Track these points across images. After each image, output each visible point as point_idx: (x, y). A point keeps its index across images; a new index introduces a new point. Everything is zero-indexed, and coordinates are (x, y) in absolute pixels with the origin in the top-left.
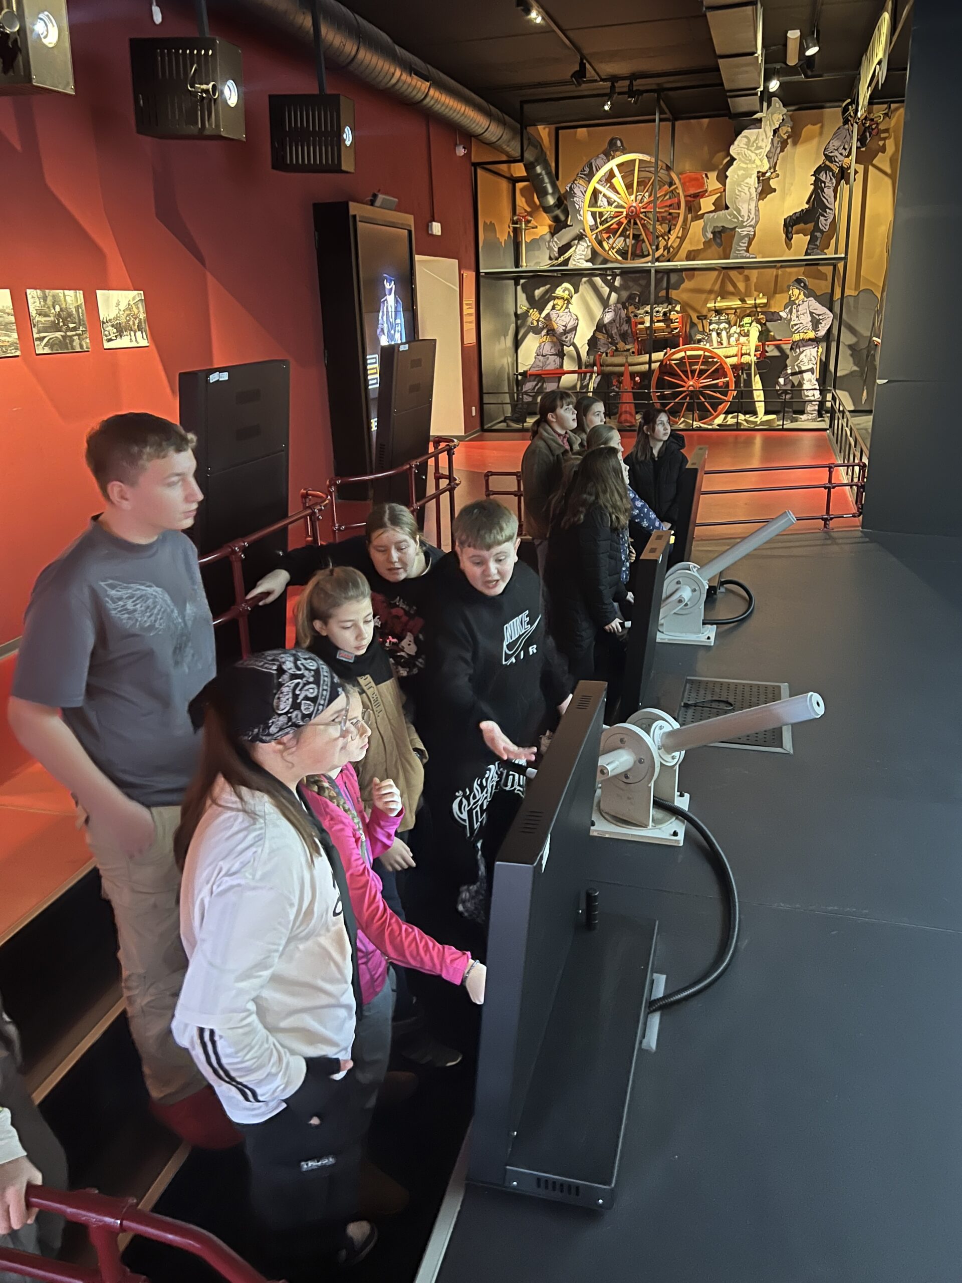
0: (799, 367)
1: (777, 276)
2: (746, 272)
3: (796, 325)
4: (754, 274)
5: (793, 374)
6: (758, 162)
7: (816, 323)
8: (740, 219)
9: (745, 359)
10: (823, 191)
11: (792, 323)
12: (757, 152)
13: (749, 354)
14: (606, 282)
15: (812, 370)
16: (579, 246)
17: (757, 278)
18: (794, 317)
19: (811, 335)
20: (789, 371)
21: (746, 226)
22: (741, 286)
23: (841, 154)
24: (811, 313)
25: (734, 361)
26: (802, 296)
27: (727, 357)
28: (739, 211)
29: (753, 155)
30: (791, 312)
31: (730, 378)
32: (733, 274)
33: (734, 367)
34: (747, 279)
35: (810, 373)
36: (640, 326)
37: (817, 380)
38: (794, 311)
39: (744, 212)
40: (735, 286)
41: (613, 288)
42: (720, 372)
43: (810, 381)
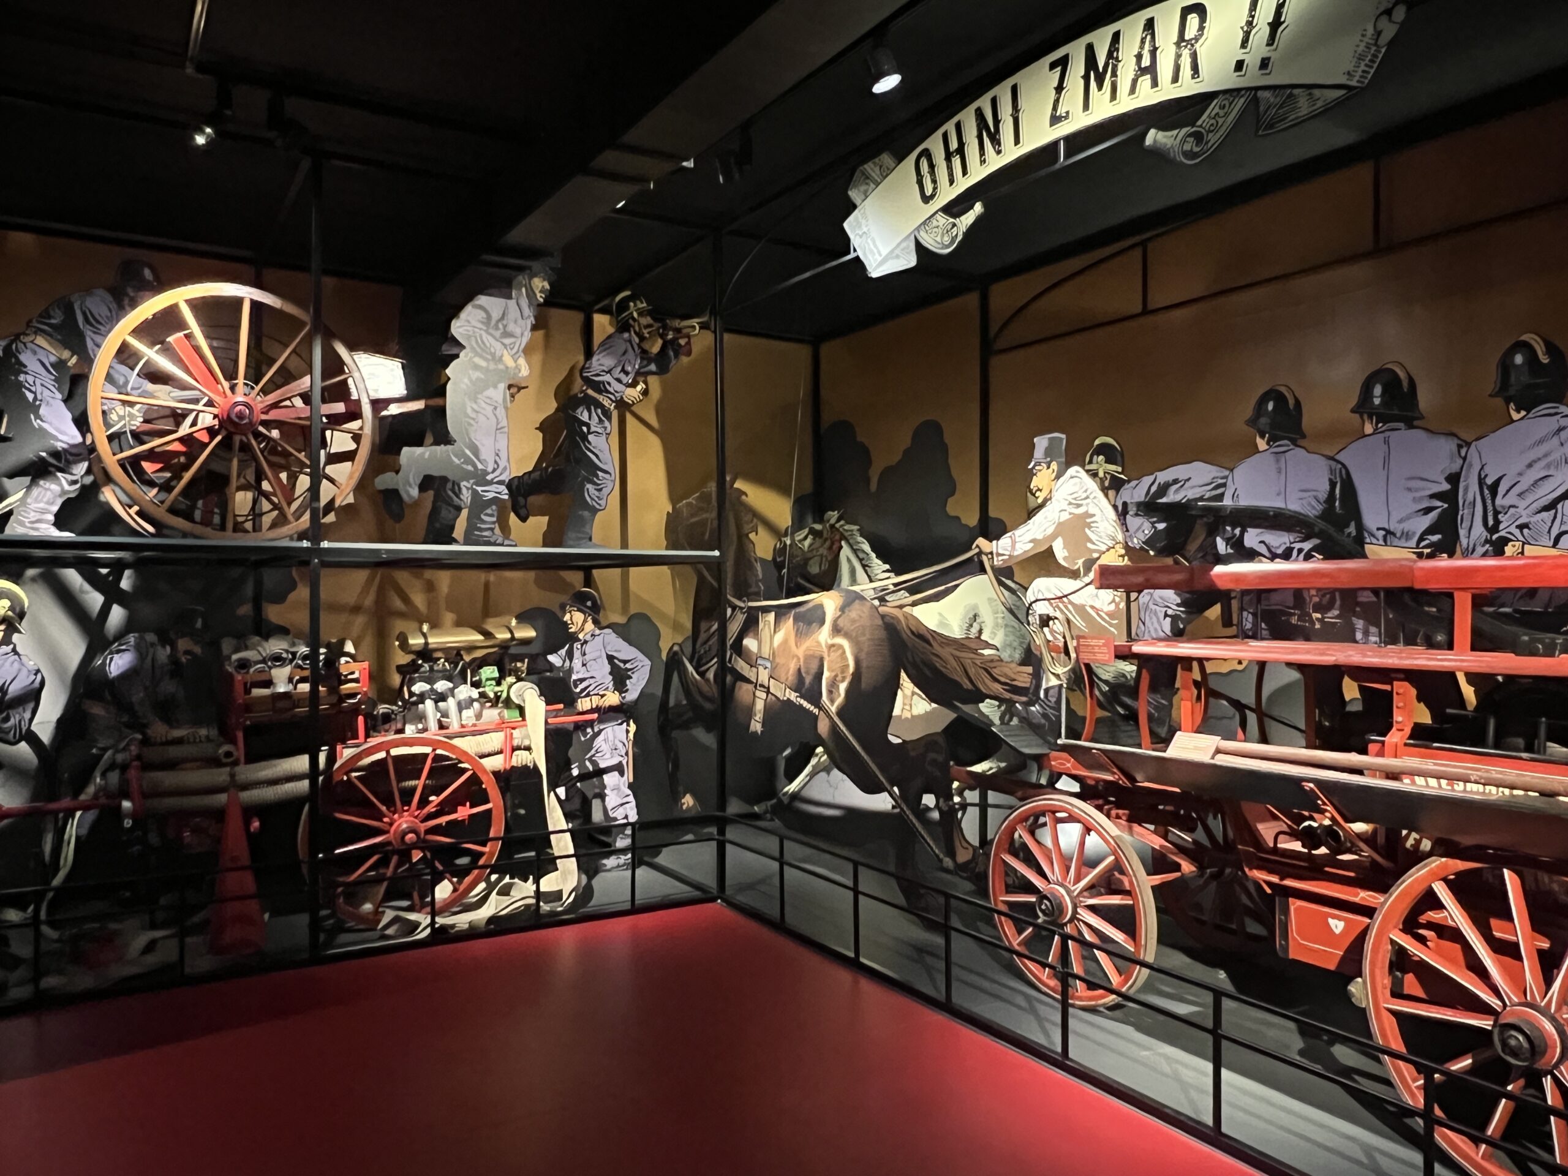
3: (582, 680)
5: (583, 777)
6: (509, 361)
7: (620, 677)
8: (480, 466)
9: (521, 758)
11: (574, 677)
12: (507, 341)
13: (528, 749)
15: (619, 768)
16: (35, 491)
18: (577, 663)
19: (613, 699)
20: (575, 772)
21: (491, 483)
23: (619, 381)
24: (611, 658)
25: (495, 763)
26: (590, 626)
28: (476, 451)
29: (498, 346)
30: (570, 655)
31: (495, 803)
35: (616, 773)
37: (630, 786)
38: (577, 654)
39: (487, 454)
43: (616, 788)
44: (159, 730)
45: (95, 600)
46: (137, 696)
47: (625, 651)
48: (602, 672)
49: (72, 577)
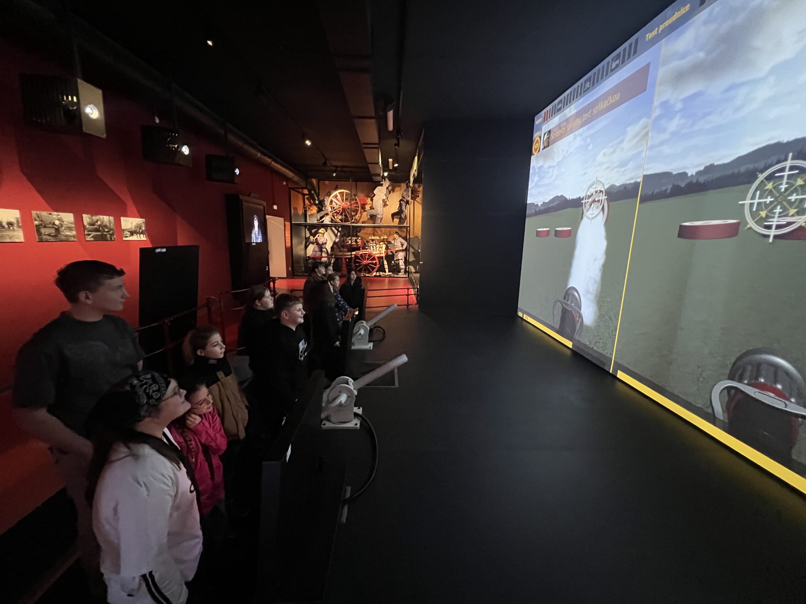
0: (398, 258)
1: (390, 231)
2: (381, 229)
3: (396, 245)
4: (383, 229)
5: (396, 260)
6: (382, 196)
7: (402, 245)
8: (378, 212)
9: (382, 255)
10: (402, 206)
11: (395, 245)
12: (382, 193)
13: (382, 254)
14: (337, 229)
15: (402, 259)
16: (327, 217)
17: (384, 231)
18: (396, 243)
19: (401, 248)
20: (395, 259)
21: (380, 215)
22: (379, 233)
23: (407, 196)
24: (401, 242)
25: (378, 255)
26: (398, 237)
27: (376, 254)
28: (377, 211)
29: (381, 194)
30: (395, 241)
31: (377, 261)
32: (377, 229)
33: (378, 257)
34: (381, 231)
35: (401, 260)
36: (348, 243)
37: (404, 262)
38: (396, 241)
39: (379, 211)
40: (377, 233)
41: (338, 231)
42: (374, 259)
43: (401, 262)
44: (342, 249)
45: (336, 232)
46: (339, 245)
47: (403, 241)
48: (399, 244)
49: (333, 228)
